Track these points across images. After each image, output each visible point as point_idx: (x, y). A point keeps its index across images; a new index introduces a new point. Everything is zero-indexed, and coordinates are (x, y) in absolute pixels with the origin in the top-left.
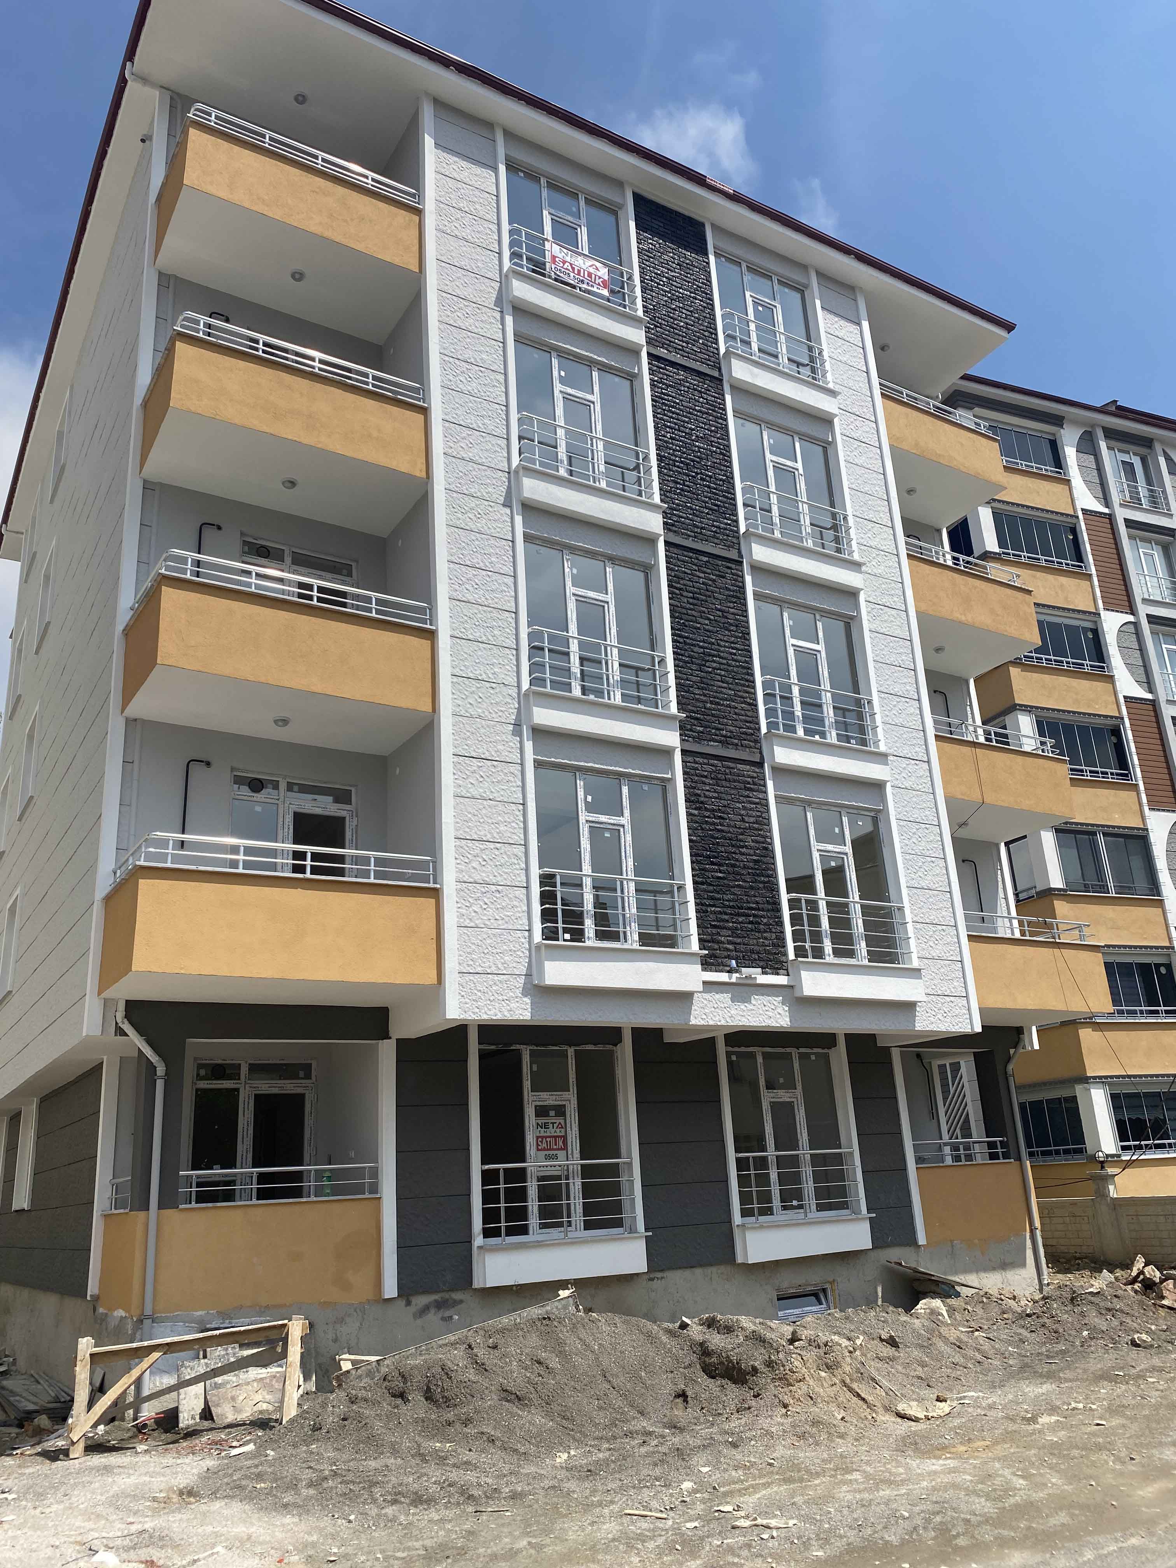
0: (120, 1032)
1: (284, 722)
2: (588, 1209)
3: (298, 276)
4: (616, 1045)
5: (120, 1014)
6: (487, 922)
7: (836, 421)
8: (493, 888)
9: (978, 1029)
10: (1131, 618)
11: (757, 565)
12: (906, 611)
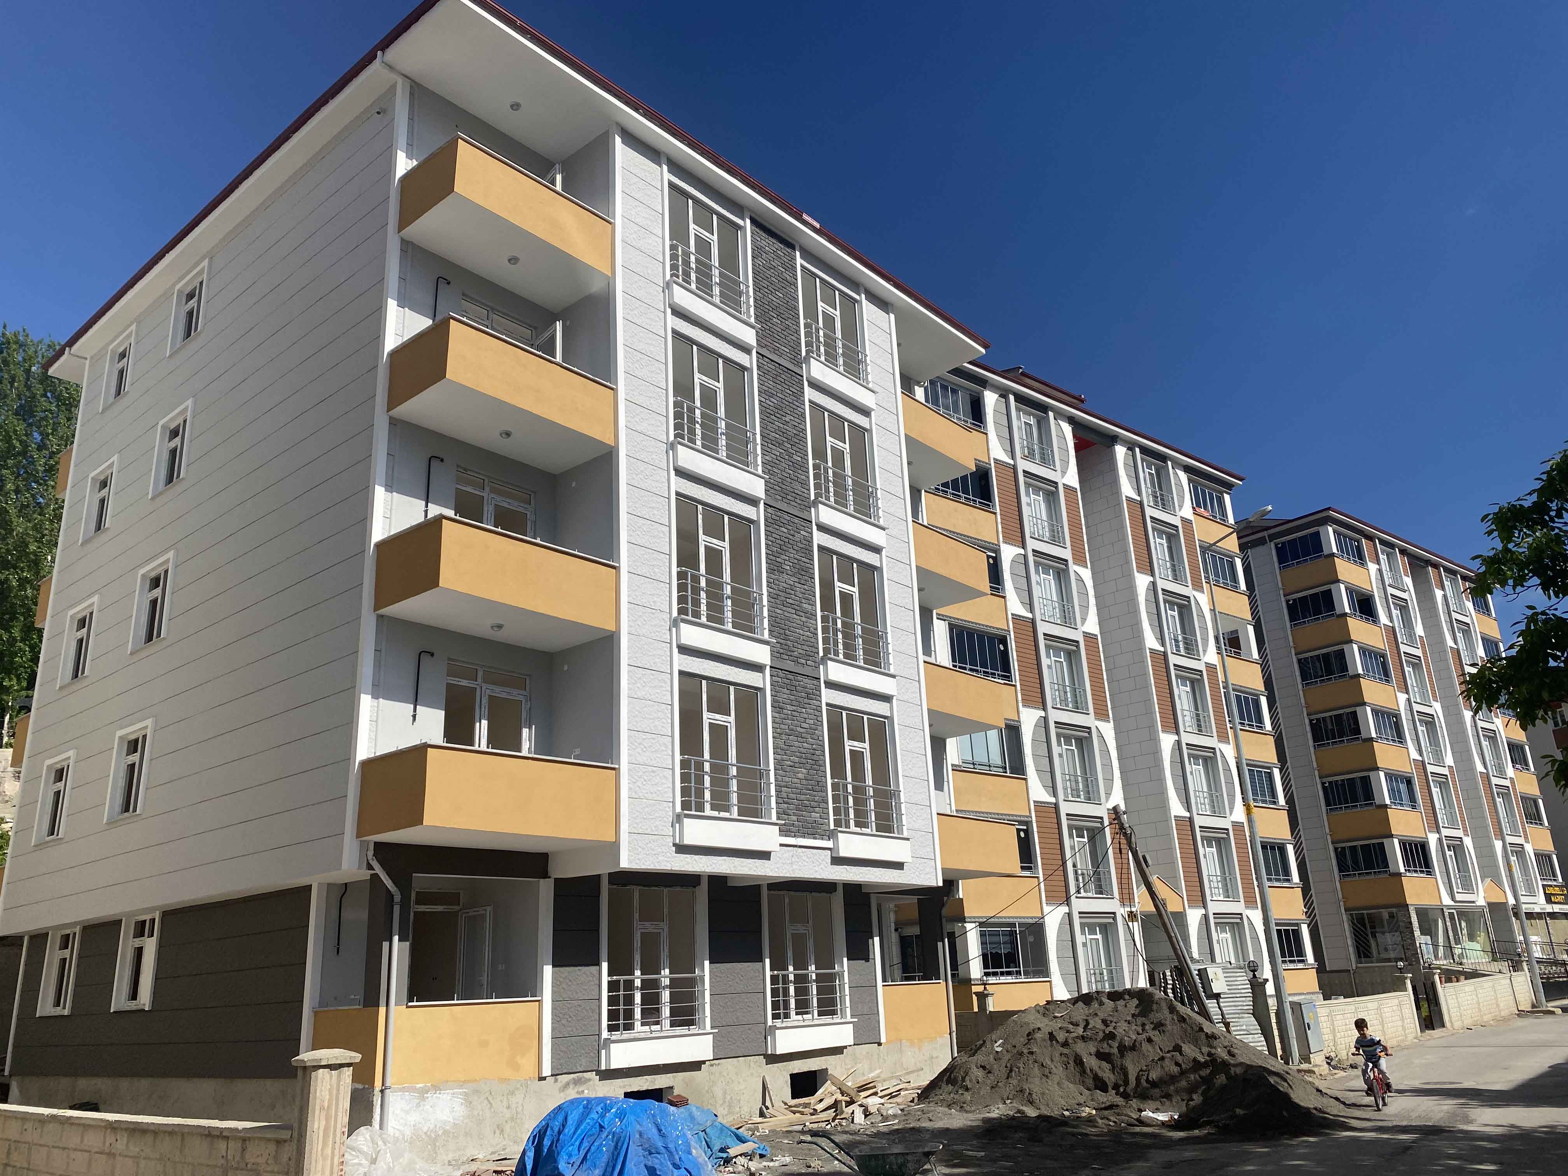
0: (370, 867)
1: (500, 627)
2: (673, 1012)
3: (513, 260)
4: (695, 887)
5: (371, 853)
6: (646, 795)
7: (873, 413)
8: (650, 769)
9: (941, 884)
10: (1022, 551)
11: (821, 525)
12: (910, 565)
